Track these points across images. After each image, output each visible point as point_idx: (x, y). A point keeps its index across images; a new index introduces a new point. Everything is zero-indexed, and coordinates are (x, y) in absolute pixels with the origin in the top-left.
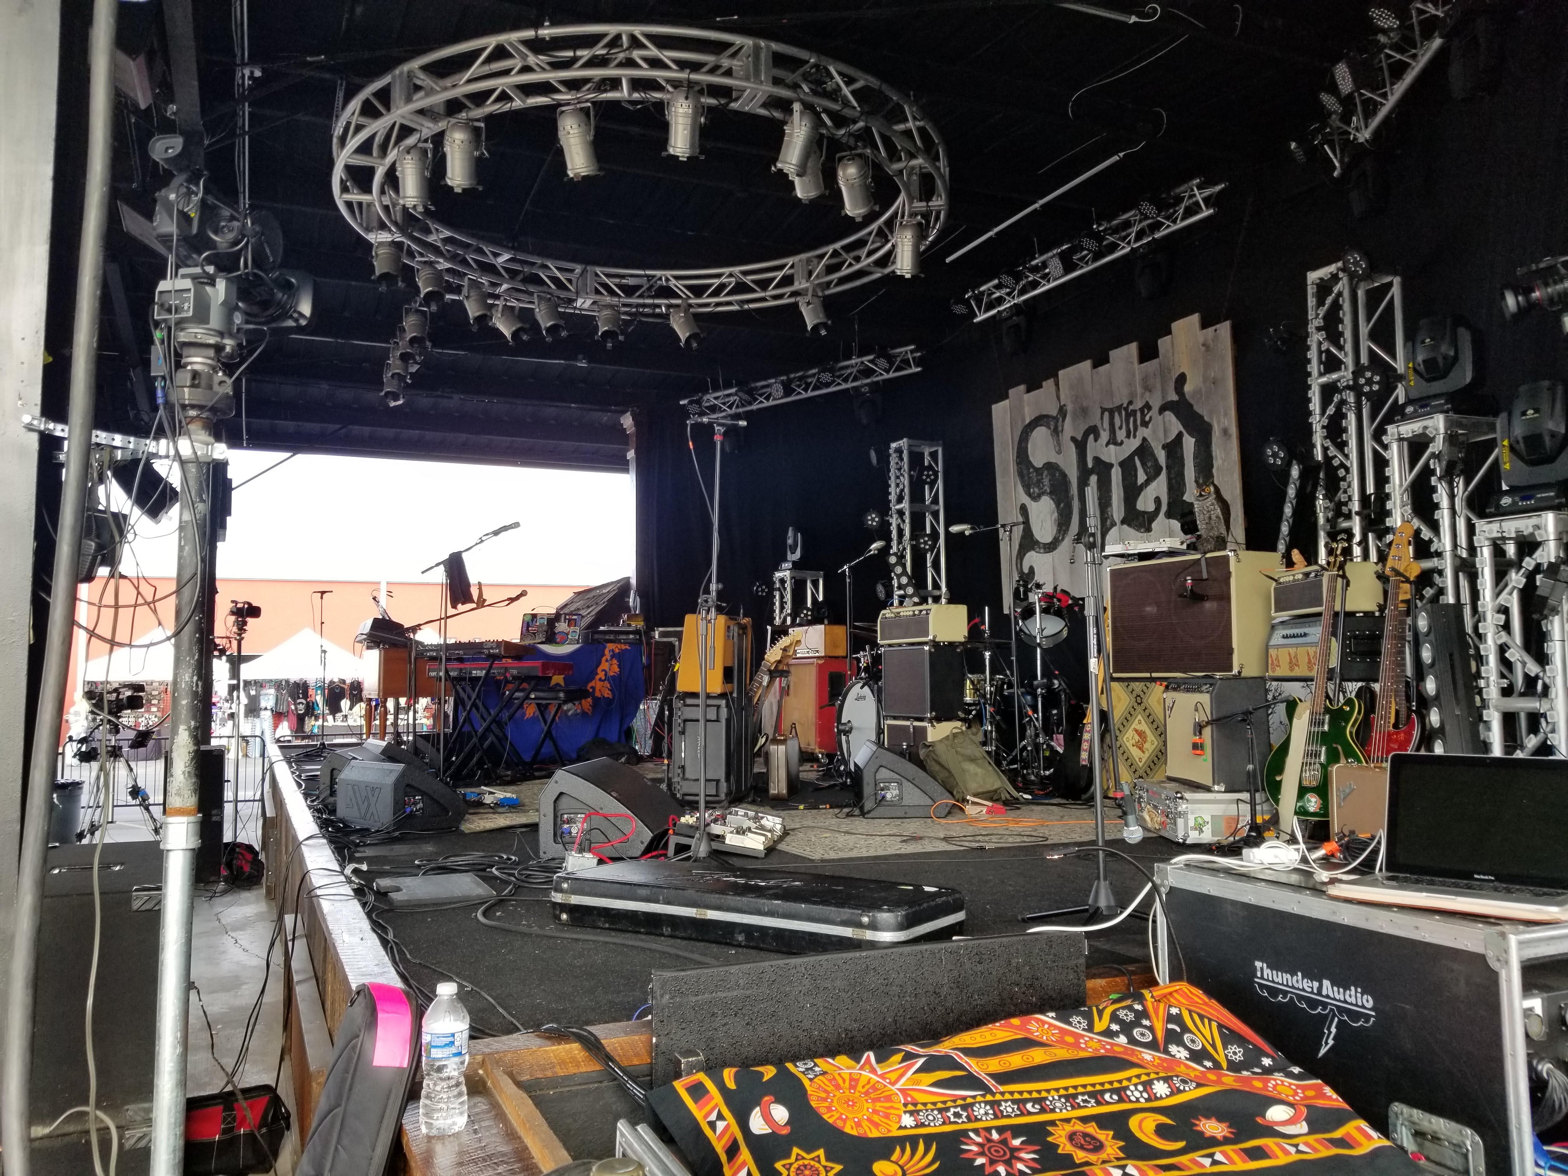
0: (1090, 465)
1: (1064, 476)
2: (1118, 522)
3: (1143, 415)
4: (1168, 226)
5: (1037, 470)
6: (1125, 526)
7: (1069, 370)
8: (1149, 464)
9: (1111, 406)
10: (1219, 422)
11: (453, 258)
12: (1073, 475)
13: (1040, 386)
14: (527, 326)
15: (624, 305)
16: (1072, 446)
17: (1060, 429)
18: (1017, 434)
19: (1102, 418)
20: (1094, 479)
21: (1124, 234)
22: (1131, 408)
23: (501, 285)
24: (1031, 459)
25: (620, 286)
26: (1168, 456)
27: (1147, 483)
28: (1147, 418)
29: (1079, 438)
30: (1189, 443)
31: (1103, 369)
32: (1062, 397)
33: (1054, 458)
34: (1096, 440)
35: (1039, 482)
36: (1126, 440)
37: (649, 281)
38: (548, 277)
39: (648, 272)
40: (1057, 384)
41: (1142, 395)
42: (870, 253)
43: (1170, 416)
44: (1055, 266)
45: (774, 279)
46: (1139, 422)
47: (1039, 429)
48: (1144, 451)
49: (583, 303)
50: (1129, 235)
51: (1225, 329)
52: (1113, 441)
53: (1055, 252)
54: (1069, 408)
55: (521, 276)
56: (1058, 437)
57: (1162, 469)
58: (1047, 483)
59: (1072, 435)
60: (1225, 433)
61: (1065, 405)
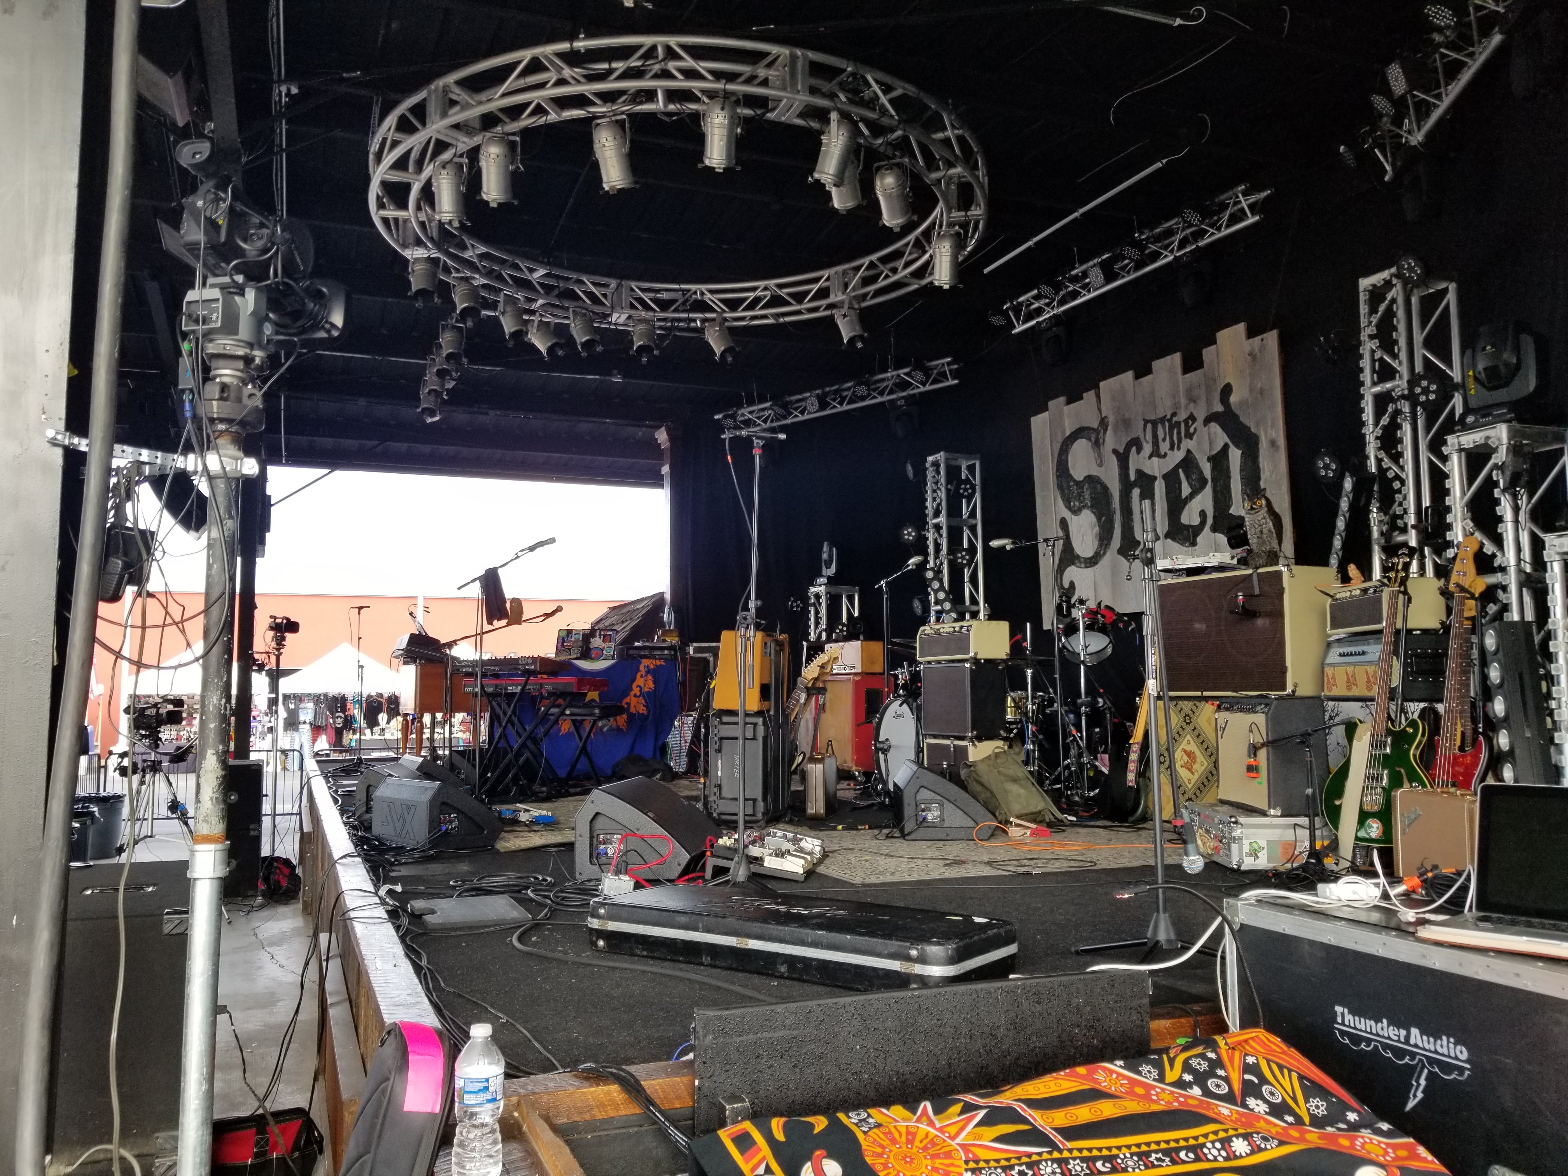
0: (1132, 477)
1: (1105, 489)
2: (1162, 536)
3: (1187, 427)
4: (1213, 234)
5: (1077, 483)
6: (1169, 540)
7: (1111, 381)
8: (1194, 477)
10: (1266, 435)
11: (489, 273)
13: (1082, 398)
14: (563, 341)
15: (659, 320)
16: (1114, 459)
17: (1101, 441)
18: (1057, 447)
19: (1145, 429)
20: (1136, 492)
21: (1167, 242)
22: (1175, 419)
23: (536, 300)
24: (1072, 472)
25: (655, 301)
26: (1214, 469)
27: (1192, 496)
28: (1192, 430)
29: (1121, 451)
30: (1235, 455)
31: (1145, 380)
32: (1103, 408)
33: (1095, 471)
34: (1139, 451)
35: (1080, 495)
37: (684, 295)
38: (583, 292)
39: (683, 286)
40: (1098, 396)
41: (1186, 407)
42: (908, 264)
43: (1215, 427)
44: (1096, 276)
45: (809, 292)
46: (1183, 434)
47: (1079, 441)
48: (1188, 463)
49: (618, 318)
50: (1173, 242)
51: (1272, 338)
52: (1156, 453)
53: (1095, 261)
54: (1111, 419)
55: (556, 292)
56: (1099, 449)
57: (1208, 481)
58: (1088, 496)
59: (1114, 447)
60: (1273, 444)
61: (1106, 417)
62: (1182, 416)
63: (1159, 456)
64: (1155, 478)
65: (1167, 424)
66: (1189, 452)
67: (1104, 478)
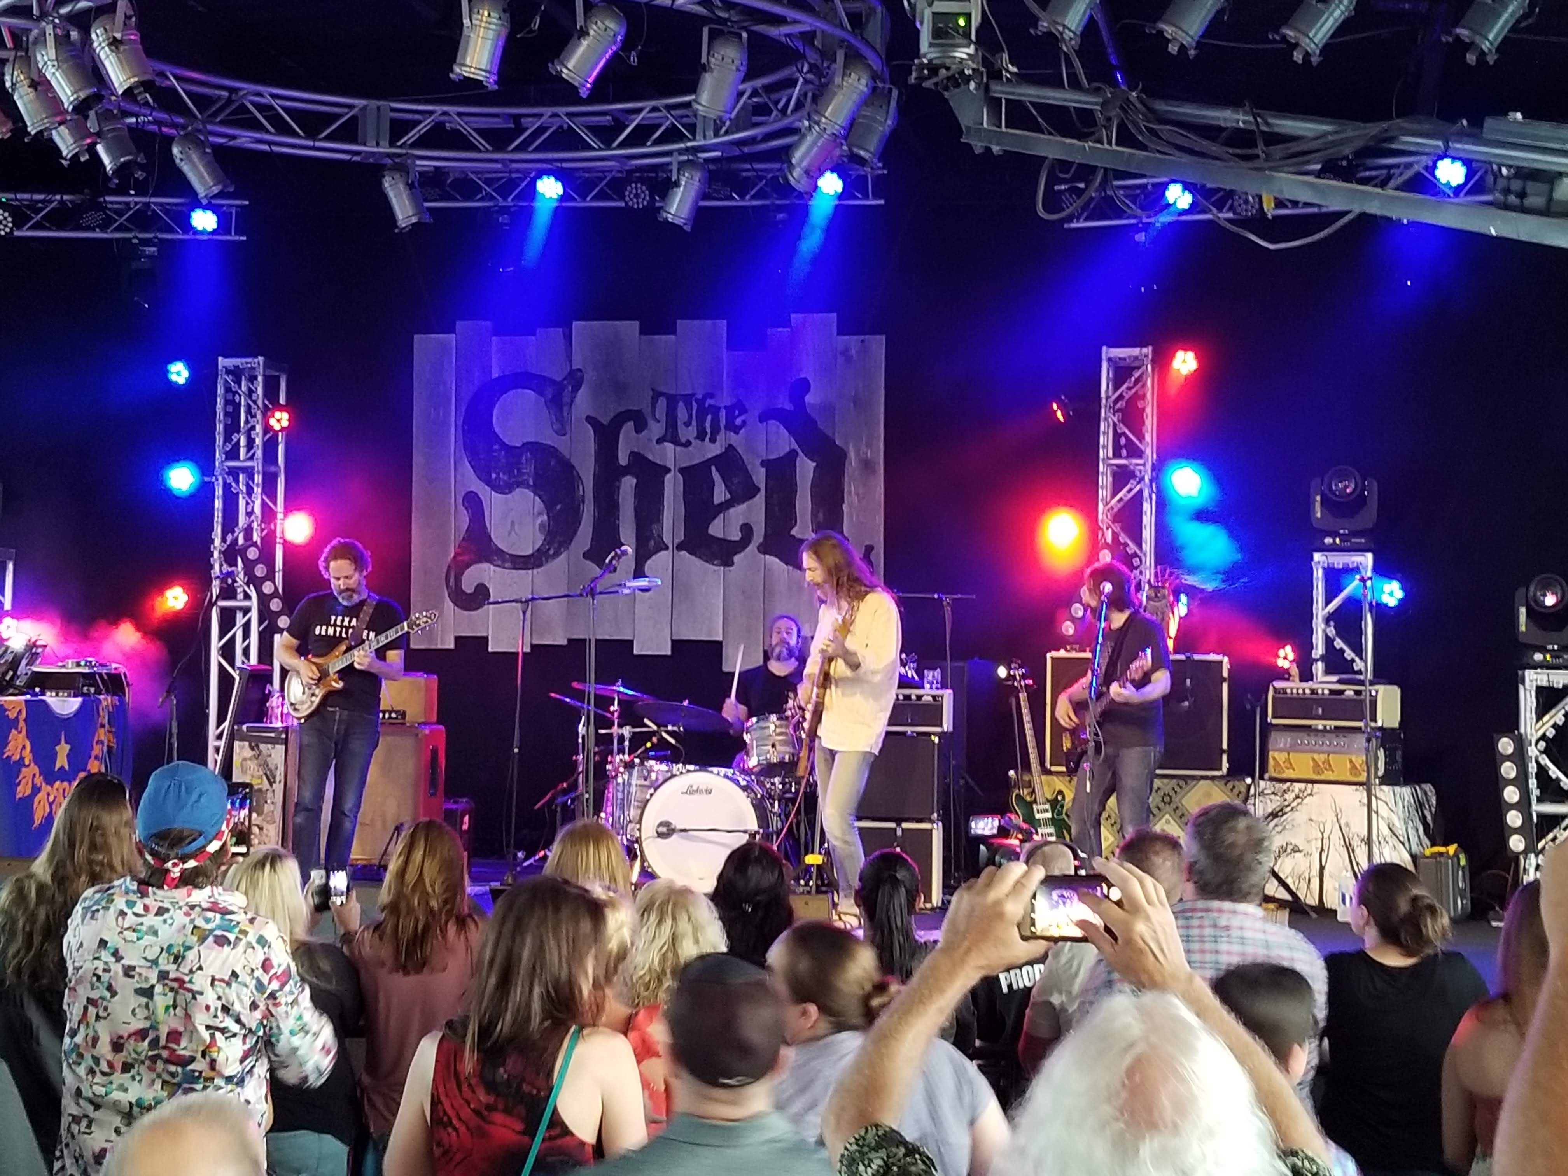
0: (623, 460)
1: (567, 466)
2: (671, 546)
3: (731, 416)
5: (508, 448)
6: (684, 553)
7: (596, 324)
8: (736, 480)
9: (670, 390)
10: (857, 451)
12: (586, 469)
13: (532, 334)
16: (589, 430)
18: (472, 387)
19: (653, 404)
20: (628, 483)
22: (709, 402)
24: (497, 430)
26: (771, 477)
27: (730, 504)
28: (738, 421)
29: (605, 421)
30: (806, 468)
31: (661, 339)
32: (576, 358)
33: (549, 438)
34: (638, 430)
35: (511, 467)
36: (696, 442)
40: (567, 339)
41: (732, 391)
43: (777, 427)
46: (722, 424)
47: (519, 390)
48: (729, 462)
51: (878, 340)
52: (671, 437)
54: (589, 376)
56: (561, 410)
57: (759, 490)
58: (529, 469)
59: (588, 413)
60: (867, 465)
61: (579, 370)
62: (725, 399)
63: (676, 442)
64: (668, 470)
65: (695, 405)
66: (730, 448)
67: (565, 452)
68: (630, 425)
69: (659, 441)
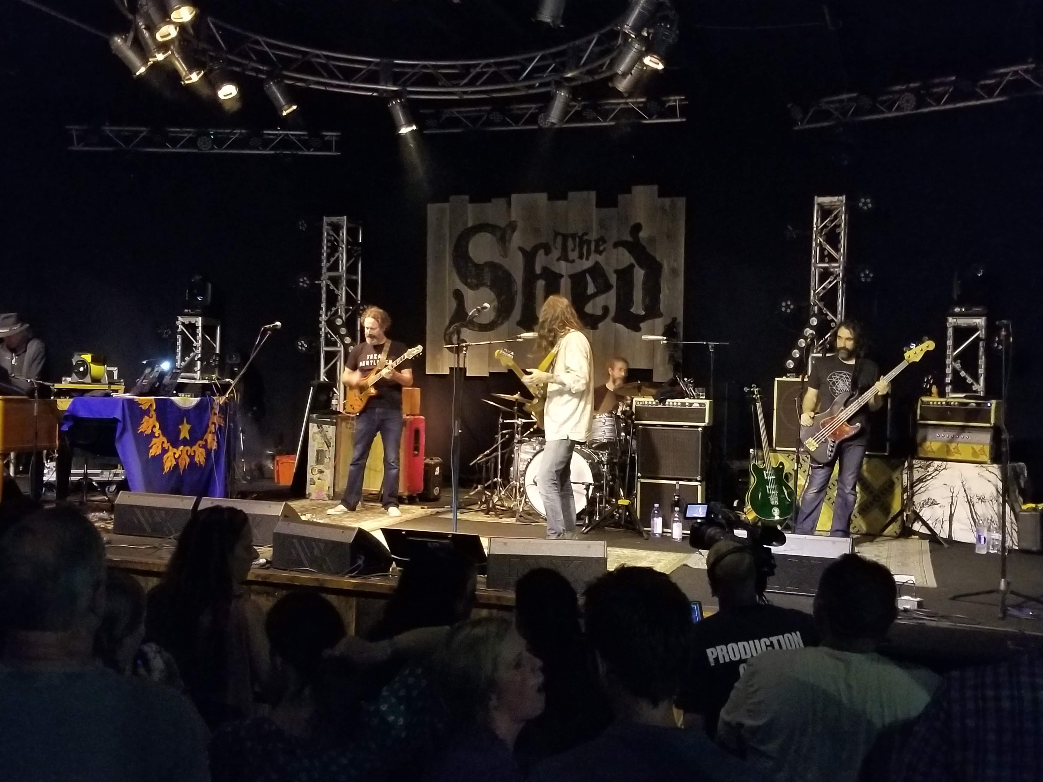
0: (538, 271)
1: (508, 275)
3: (597, 245)
5: (477, 265)
7: (524, 195)
8: (600, 281)
9: (564, 232)
10: (668, 264)
12: (518, 276)
13: (490, 202)
16: (520, 255)
17: (507, 238)
18: (458, 232)
19: (555, 239)
20: (541, 283)
22: (586, 237)
24: (471, 256)
26: (619, 279)
27: (597, 294)
28: (602, 248)
29: (528, 250)
30: (639, 274)
31: (561, 204)
32: (513, 214)
33: (498, 260)
34: (546, 254)
35: (478, 276)
36: (578, 261)
40: (508, 203)
41: (598, 231)
43: (623, 251)
46: (592, 250)
47: (483, 233)
48: (596, 271)
51: (680, 202)
52: (564, 257)
54: (520, 224)
56: (505, 244)
57: (613, 286)
58: (487, 277)
59: (521, 246)
60: (674, 272)
61: (515, 221)
62: (593, 236)
63: (567, 259)
64: (562, 276)
65: (577, 240)
66: (597, 264)
67: (507, 266)
68: (541, 252)
69: (558, 260)
